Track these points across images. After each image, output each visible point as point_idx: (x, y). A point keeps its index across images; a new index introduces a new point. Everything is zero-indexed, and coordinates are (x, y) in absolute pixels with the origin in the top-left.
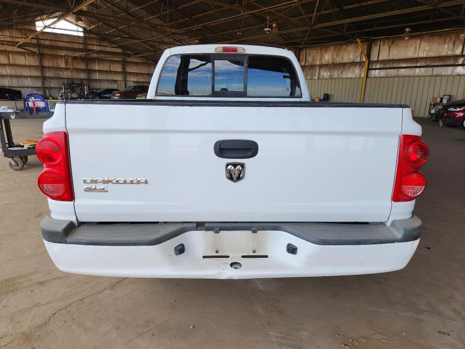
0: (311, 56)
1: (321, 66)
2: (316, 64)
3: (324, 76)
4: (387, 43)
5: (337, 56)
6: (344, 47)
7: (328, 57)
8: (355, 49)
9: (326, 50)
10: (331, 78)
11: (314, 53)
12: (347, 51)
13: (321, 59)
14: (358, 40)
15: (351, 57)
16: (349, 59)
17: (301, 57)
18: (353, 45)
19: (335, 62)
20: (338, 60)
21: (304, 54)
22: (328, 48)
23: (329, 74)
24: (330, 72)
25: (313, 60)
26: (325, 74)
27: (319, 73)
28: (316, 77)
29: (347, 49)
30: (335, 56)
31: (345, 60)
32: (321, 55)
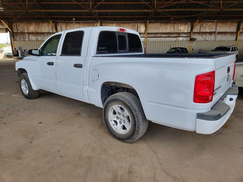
0: (21, 27)
1: (29, 33)
2: (25, 32)
3: (32, 39)
4: (64, 24)
5: (38, 28)
6: (41, 24)
7: (32, 28)
8: (48, 25)
9: (30, 24)
10: (37, 40)
11: (22, 26)
12: (44, 26)
13: (28, 29)
14: (50, 21)
15: (47, 30)
16: (46, 31)
17: (13, 27)
18: (46, 23)
19: (37, 31)
20: (39, 31)
21: (15, 25)
22: (31, 23)
23: (35, 38)
24: (36, 37)
25: (23, 29)
26: (33, 38)
27: (28, 37)
28: (27, 39)
29: (43, 25)
30: (37, 28)
31: (44, 31)
32: (27, 26)
